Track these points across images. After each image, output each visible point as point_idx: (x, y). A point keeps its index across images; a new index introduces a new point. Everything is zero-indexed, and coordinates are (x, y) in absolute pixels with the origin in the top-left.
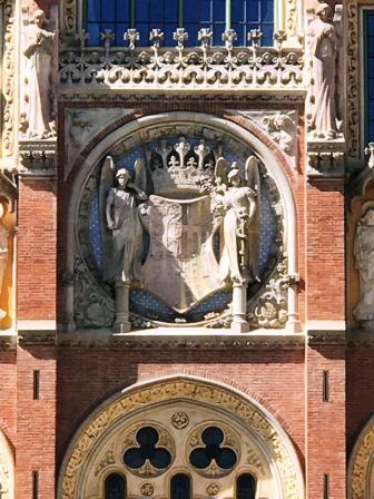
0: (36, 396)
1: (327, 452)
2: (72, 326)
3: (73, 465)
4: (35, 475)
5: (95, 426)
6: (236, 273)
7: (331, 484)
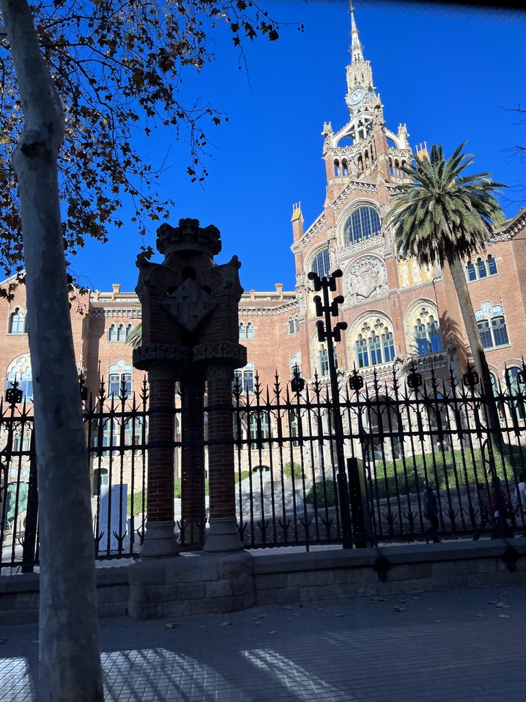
1: (396, 318)
2: (345, 306)
3: (350, 335)
5: (353, 325)
6: (376, 284)
7: (398, 325)
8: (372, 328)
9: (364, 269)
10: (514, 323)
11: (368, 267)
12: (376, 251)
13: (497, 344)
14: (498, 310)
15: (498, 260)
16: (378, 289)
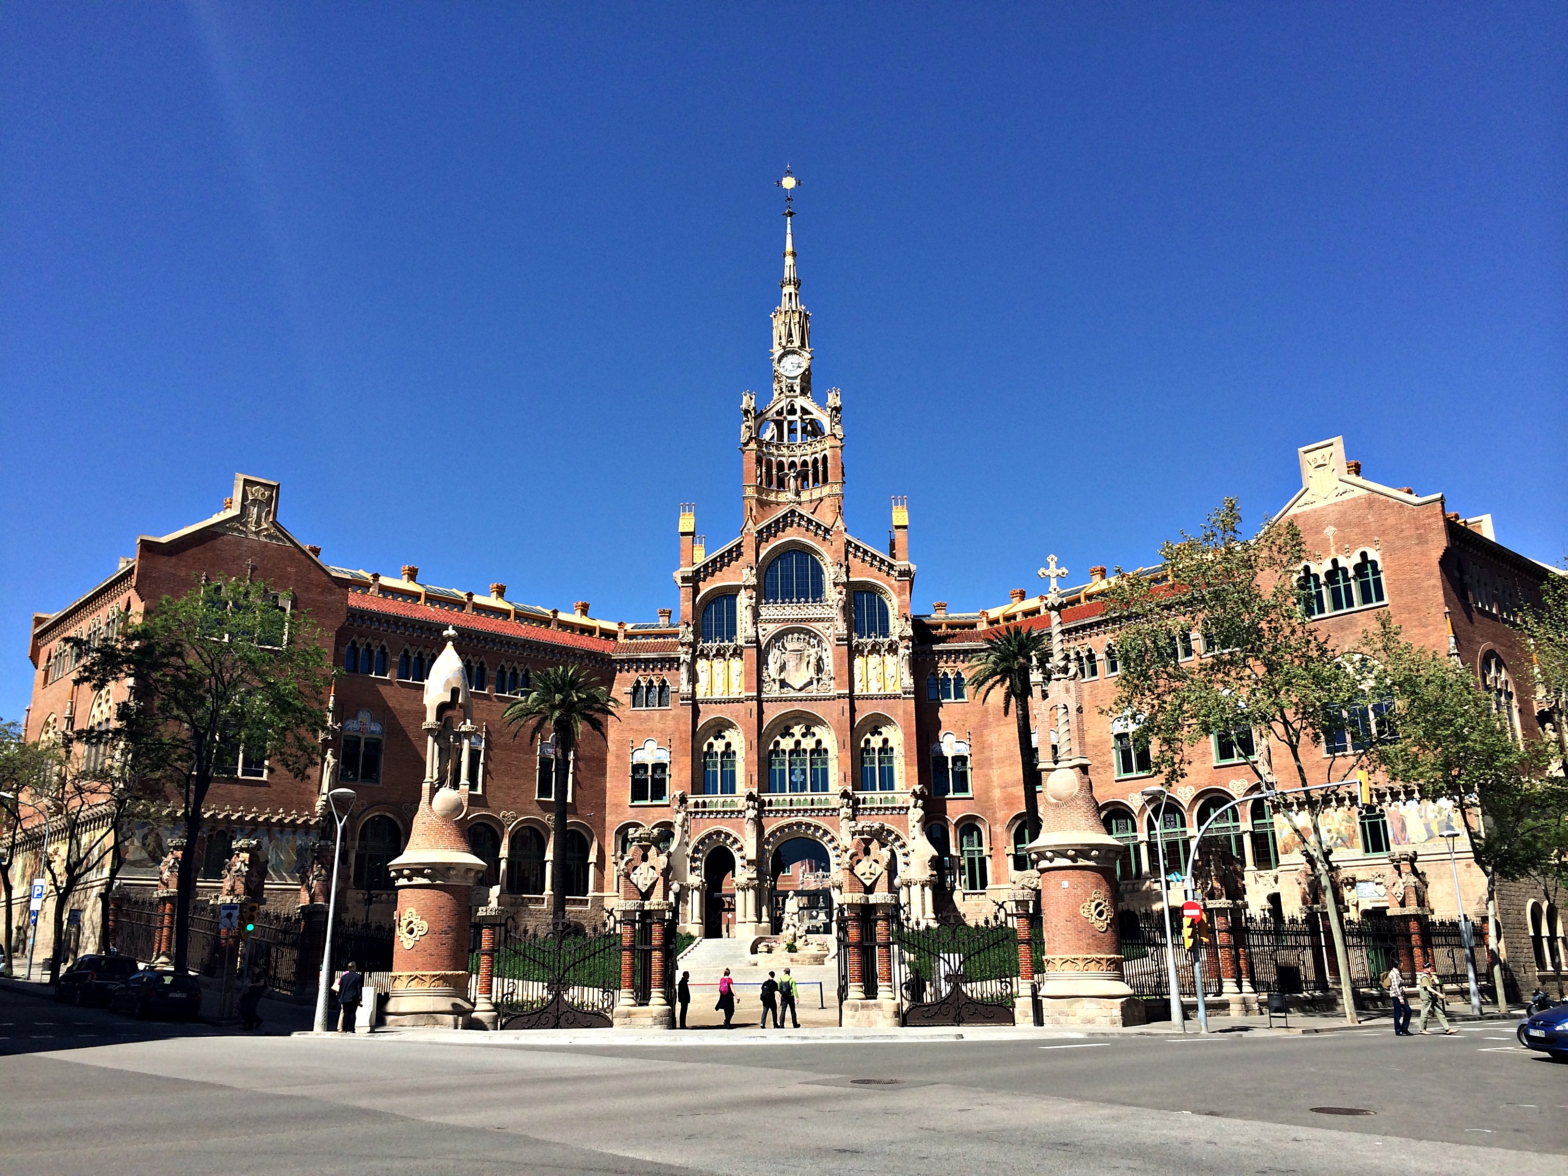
1: (844, 733)
2: (762, 694)
3: (763, 739)
5: (770, 726)
6: (814, 675)
7: (846, 743)
8: (798, 736)
9: (796, 646)
10: (980, 769)
11: (802, 645)
12: (819, 626)
13: (954, 792)
14: (962, 748)
15: (970, 683)
16: (815, 682)
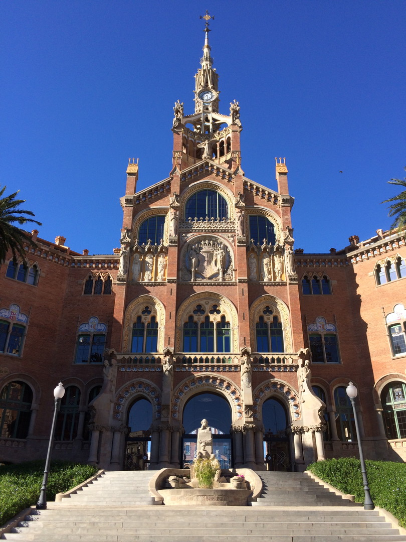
0: (171, 295)
1: (244, 308)
2: (181, 280)
3: (180, 313)
4: (170, 313)
5: (186, 303)
6: (220, 268)
7: (245, 315)
8: (207, 313)
11: (211, 248)
12: (225, 235)
13: (328, 361)
14: (330, 327)
15: (334, 283)
